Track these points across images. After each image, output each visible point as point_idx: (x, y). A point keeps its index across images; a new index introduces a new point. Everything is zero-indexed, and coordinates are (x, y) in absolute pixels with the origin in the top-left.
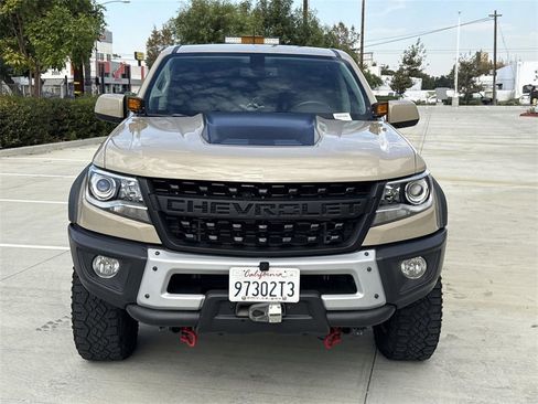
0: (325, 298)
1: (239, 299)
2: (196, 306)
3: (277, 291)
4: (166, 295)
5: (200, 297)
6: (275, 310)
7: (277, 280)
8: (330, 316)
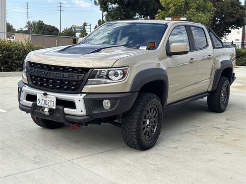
0: (65, 109)
1: (39, 105)
2: (31, 106)
3: (49, 104)
4: (25, 101)
5: (32, 103)
6: (46, 110)
7: (50, 100)
8: (66, 116)
